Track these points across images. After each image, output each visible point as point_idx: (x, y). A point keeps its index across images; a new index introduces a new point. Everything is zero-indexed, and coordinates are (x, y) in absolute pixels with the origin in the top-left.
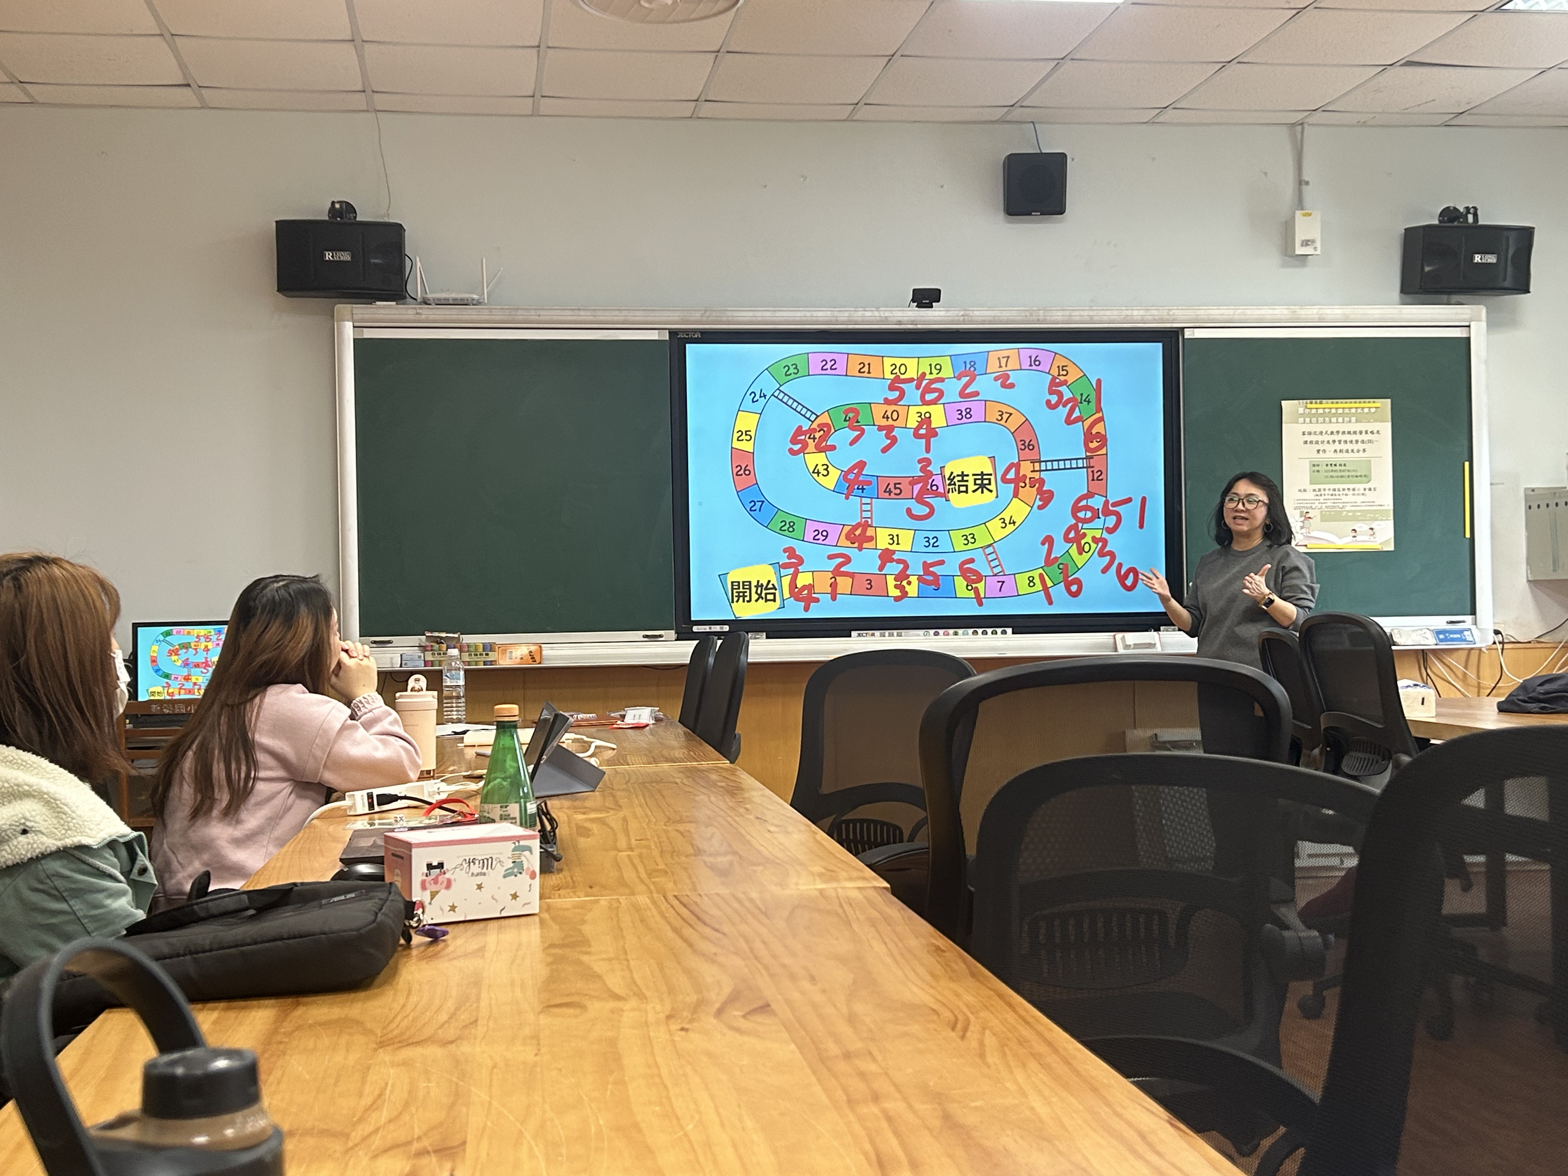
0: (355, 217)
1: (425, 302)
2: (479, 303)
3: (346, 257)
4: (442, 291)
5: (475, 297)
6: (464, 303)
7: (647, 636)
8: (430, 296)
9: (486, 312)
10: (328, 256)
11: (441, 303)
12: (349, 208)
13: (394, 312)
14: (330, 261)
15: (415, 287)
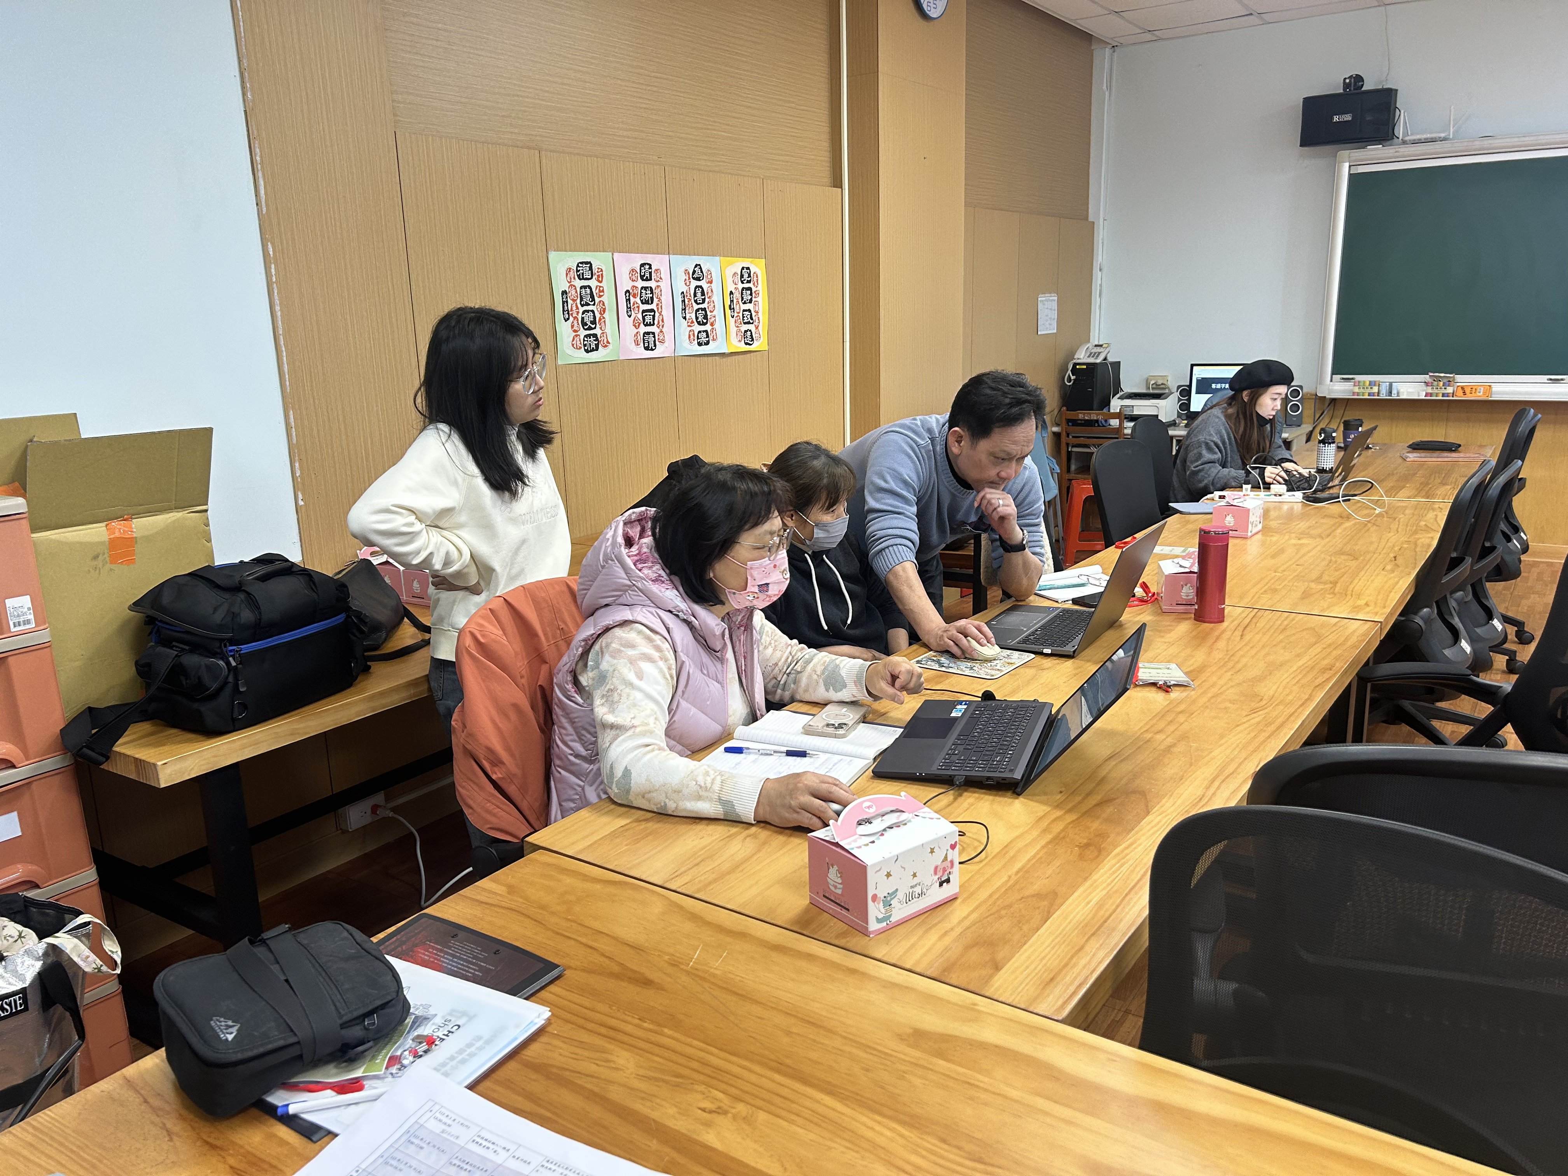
0: (1362, 85)
1: (1404, 142)
2: (1445, 139)
3: (1348, 117)
4: (1418, 134)
5: (1443, 135)
6: (1433, 140)
7: (1551, 379)
8: (1407, 138)
9: (1450, 145)
10: (1336, 119)
11: (1414, 142)
12: (1359, 79)
13: (1379, 152)
14: (1336, 122)
15: (1400, 131)
